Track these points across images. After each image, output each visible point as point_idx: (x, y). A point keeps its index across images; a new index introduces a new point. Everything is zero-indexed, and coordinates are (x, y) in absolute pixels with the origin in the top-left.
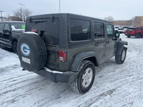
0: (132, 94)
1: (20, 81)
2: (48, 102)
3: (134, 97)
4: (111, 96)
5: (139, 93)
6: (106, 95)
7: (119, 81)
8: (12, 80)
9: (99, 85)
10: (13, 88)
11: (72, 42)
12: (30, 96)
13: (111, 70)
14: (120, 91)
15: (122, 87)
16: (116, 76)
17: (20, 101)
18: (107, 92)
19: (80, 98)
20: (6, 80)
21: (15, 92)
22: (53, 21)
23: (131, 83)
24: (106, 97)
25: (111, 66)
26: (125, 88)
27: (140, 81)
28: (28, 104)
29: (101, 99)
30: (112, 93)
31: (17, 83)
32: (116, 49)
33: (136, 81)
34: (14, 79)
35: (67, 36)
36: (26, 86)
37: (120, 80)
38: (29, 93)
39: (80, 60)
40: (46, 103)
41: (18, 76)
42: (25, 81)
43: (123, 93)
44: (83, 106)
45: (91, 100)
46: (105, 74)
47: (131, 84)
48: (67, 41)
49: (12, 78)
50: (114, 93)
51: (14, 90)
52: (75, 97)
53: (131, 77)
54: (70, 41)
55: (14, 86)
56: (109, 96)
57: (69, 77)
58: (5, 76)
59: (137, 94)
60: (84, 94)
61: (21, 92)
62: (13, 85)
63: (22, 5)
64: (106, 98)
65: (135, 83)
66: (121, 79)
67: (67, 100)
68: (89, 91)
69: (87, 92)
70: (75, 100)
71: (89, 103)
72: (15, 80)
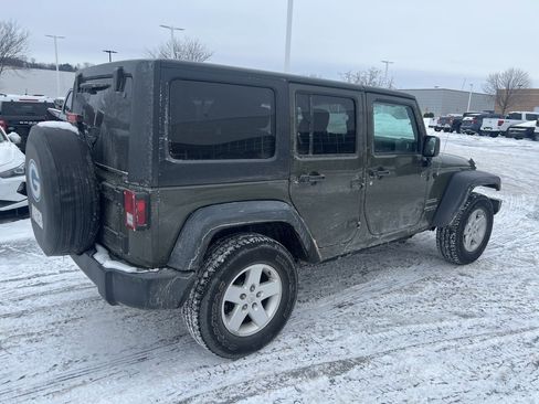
0: (424, 388)
1: (57, 286)
2: (97, 369)
3: (429, 400)
4: (333, 381)
5: (461, 388)
6: (314, 375)
7: (405, 331)
8: (34, 281)
9: (313, 336)
10: (20, 309)
11: (174, 161)
12: (55, 339)
13: (403, 284)
14: (382, 370)
15: (401, 354)
16: (407, 311)
17: (16, 352)
18: (327, 366)
19: (212, 370)
20: (17, 280)
21: (19, 322)
22: (120, 85)
23: (454, 343)
24: (312, 382)
25: (414, 267)
26: (411, 361)
27: (495, 341)
28: (32, 365)
29: (286, 386)
30: (345, 371)
31: (43, 294)
32: (435, 200)
33: (476, 340)
34: (43, 280)
35: (151, 139)
36: (65, 304)
37: (414, 327)
38: (57, 332)
39: (204, 230)
40: (87, 372)
41: (61, 272)
42: (71, 289)
43: (390, 379)
44: (206, 400)
45: (246, 383)
46: (367, 297)
47: (445, 349)
48: (150, 158)
49: (38, 276)
50: (353, 372)
51: (19, 315)
52: (199, 365)
53: (468, 323)
54: (163, 156)
55: (29, 301)
56: (323, 380)
57: (153, 288)
58: (23, 266)
59: (446, 390)
60: (234, 360)
61: (36, 323)
62: (28, 297)
63: (172, 29)
64: (309, 386)
65: (470, 347)
66: (418, 323)
67: (160, 373)
68: (262, 351)
69: (254, 355)
70: (190, 378)
71: (232, 396)
72: (44, 284)
